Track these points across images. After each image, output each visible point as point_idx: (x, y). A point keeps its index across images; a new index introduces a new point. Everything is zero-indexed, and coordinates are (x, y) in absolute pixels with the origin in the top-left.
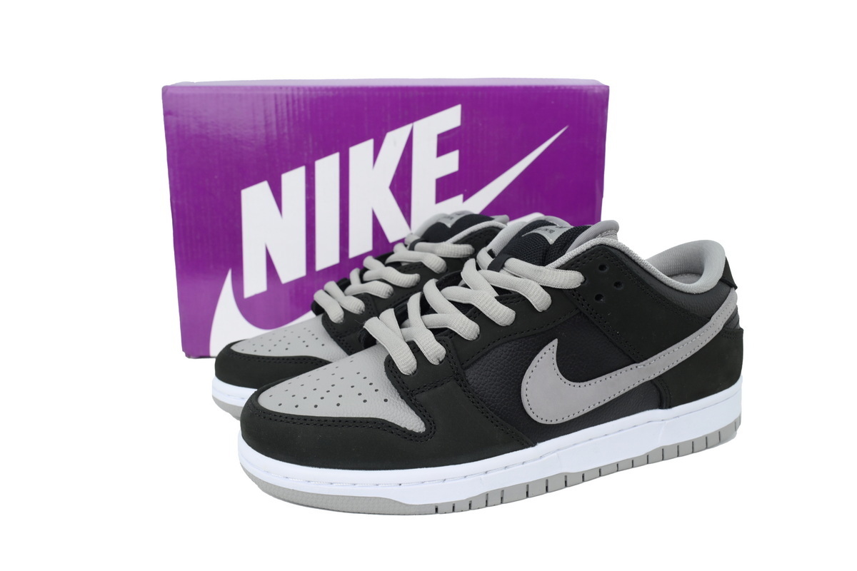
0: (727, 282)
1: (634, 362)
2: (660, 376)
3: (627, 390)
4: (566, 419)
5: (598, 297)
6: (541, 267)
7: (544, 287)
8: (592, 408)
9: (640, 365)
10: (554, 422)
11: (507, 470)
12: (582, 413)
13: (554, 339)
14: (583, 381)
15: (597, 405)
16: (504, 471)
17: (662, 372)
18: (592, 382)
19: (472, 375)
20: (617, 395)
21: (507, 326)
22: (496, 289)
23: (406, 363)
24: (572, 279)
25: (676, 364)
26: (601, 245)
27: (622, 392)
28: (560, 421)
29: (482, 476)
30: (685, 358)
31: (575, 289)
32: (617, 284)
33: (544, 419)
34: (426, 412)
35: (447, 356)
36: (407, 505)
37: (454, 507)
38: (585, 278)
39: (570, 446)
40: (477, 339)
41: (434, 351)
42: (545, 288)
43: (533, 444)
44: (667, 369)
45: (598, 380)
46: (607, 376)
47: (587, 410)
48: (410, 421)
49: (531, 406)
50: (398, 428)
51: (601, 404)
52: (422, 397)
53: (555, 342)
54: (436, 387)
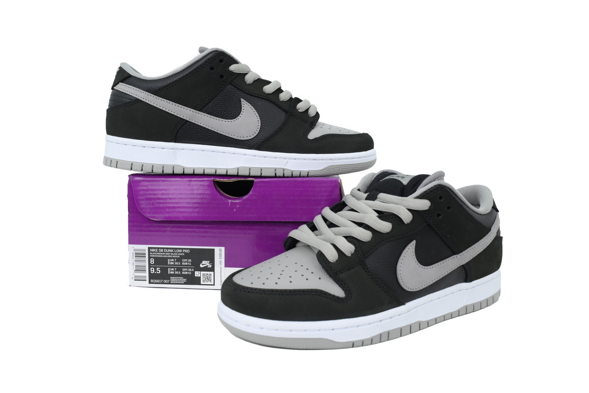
0: (495, 209)
1: (455, 254)
2: (467, 263)
3: (451, 270)
4: (421, 288)
5: (439, 215)
6: (405, 198)
7: (408, 210)
8: (434, 281)
9: (459, 256)
10: (415, 290)
11: (392, 319)
12: (429, 284)
13: (413, 240)
14: (428, 266)
15: (436, 280)
16: (390, 320)
17: (469, 260)
18: (434, 266)
19: (369, 262)
20: (447, 274)
21: (388, 233)
22: (376, 211)
23: (332, 256)
24: (424, 205)
25: (476, 255)
26: (439, 185)
27: (449, 272)
28: (418, 290)
29: (379, 323)
30: (480, 252)
31: (426, 211)
32: (449, 208)
33: (410, 288)
34: (345, 284)
35: (355, 251)
36: (336, 342)
37: (363, 343)
38: (431, 204)
39: (422, 305)
40: (371, 240)
41: (348, 248)
42: (410, 210)
43: (404, 304)
44: (471, 258)
45: (436, 264)
46: (441, 262)
47: (431, 283)
48: (337, 291)
49: (403, 281)
50: (329, 295)
51: (438, 279)
52: (342, 276)
53: (414, 242)
54: (350, 269)
